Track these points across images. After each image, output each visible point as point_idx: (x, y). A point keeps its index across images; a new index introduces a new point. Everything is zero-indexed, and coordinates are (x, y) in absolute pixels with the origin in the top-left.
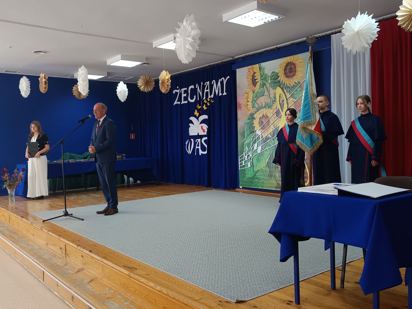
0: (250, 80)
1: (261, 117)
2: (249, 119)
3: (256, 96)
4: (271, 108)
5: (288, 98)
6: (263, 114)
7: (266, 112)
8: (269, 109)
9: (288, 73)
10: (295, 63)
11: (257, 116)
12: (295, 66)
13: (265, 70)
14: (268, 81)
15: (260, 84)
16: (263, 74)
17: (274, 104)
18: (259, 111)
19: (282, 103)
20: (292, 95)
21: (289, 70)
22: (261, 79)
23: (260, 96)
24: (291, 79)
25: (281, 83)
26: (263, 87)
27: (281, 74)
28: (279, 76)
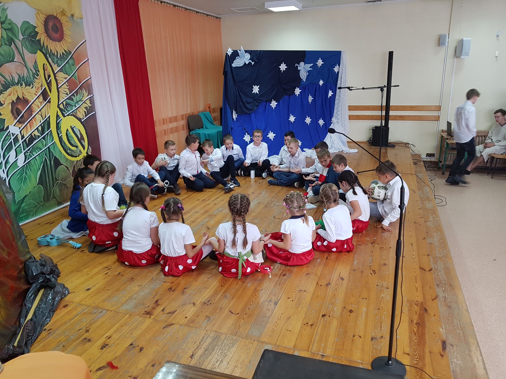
1: (13, 101)
4: (31, 86)
5: (57, 73)
6: (18, 96)
7: (23, 93)
8: (27, 87)
9: (51, 31)
10: (60, 18)
11: (6, 99)
12: (61, 24)
13: (8, 12)
14: (17, 36)
15: (2, 37)
16: (4, 19)
17: (36, 78)
18: (8, 90)
19: (48, 79)
20: (63, 68)
21: (52, 27)
22: (2, 27)
23: (6, 61)
24: (57, 42)
25: (42, 45)
26: (10, 45)
27: (40, 29)
28: (37, 33)
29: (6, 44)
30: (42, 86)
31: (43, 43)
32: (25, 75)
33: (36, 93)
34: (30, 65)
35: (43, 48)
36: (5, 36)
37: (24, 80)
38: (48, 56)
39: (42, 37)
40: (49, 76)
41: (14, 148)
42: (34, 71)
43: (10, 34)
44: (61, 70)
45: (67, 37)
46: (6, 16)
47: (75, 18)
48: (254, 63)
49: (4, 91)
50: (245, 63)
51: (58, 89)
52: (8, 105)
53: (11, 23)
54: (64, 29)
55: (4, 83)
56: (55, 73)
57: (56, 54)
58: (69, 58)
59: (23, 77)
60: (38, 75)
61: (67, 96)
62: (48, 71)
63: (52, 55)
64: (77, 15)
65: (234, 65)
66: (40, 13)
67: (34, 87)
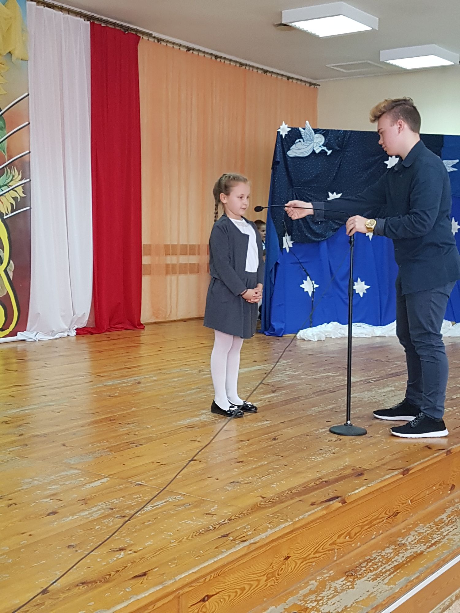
47: (14, 58)
48: (332, 153)
50: (314, 151)
65: (291, 153)
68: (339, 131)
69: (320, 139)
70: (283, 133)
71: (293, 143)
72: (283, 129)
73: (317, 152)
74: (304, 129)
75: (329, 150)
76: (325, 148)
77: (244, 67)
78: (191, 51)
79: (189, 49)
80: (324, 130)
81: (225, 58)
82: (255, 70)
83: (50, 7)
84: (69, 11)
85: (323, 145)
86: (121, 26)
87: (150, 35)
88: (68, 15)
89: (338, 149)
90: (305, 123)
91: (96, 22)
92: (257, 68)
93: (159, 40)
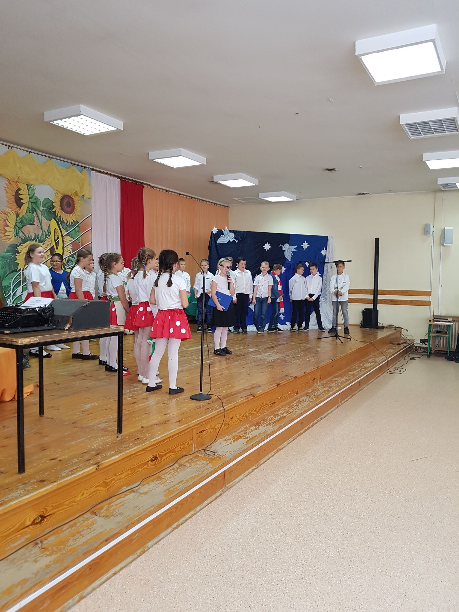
0: (11, 196)
2: (7, 252)
3: (22, 222)
5: (64, 236)
9: (65, 207)
10: (73, 198)
11: (23, 249)
12: (73, 202)
13: (35, 191)
14: (39, 207)
15: (28, 207)
16: (32, 196)
17: (48, 238)
18: (25, 244)
19: (57, 240)
20: (70, 233)
21: (66, 203)
22: (29, 201)
23: (28, 224)
24: (68, 214)
25: (56, 215)
26: (33, 213)
27: (57, 204)
28: (54, 207)
29: (30, 212)
30: (51, 243)
31: (58, 214)
32: (40, 235)
33: (46, 249)
34: (45, 228)
35: (57, 218)
36: (30, 207)
37: (38, 238)
38: (60, 223)
39: (57, 209)
40: (58, 238)
41: (22, 285)
42: (47, 233)
43: (34, 206)
44: (68, 234)
45: (76, 211)
46: (34, 194)
47: (85, 198)
48: (238, 242)
49: (22, 244)
50: (229, 241)
51: (63, 247)
52: (23, 254)
53: (36, 199)
54: (75, 205)
55: (23, 238)
56: (63, 235)
57: (66, 223)
58: (76, 226)
59: (38, 236)
60: (49, 236)
61: (69, 253)
62: (57, 234)
63: (63, 222)
64: (87, 196)
65: (218, 242)
66: (59, 194)
67: (45, 244)
68: (241, 231)
69: (232, 235)
70: (215, 232)
71: (220, 237)
72: (215, 230)
73: (231, 241)
74: (225, 230)
75: (237, 240)
76: (235, 239)
77: (193, 199)
78: (168, 192)
79: (167, 191)
80: (234, 231)
81: (184, 195)
82: (198, 200)
83: (101, 173)
84: (111, 175)
85: (234, 238)
86: (135, 181)
87: (148, 185)
88: (110, 177)
89: (241, 240)
90: (225, 228)
91: (123, 180)
92: (199, 199)
93: (152, 187)
